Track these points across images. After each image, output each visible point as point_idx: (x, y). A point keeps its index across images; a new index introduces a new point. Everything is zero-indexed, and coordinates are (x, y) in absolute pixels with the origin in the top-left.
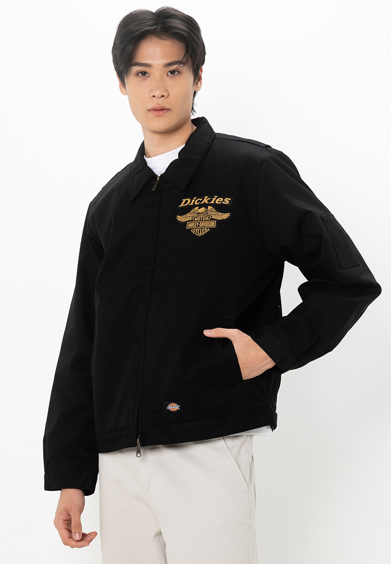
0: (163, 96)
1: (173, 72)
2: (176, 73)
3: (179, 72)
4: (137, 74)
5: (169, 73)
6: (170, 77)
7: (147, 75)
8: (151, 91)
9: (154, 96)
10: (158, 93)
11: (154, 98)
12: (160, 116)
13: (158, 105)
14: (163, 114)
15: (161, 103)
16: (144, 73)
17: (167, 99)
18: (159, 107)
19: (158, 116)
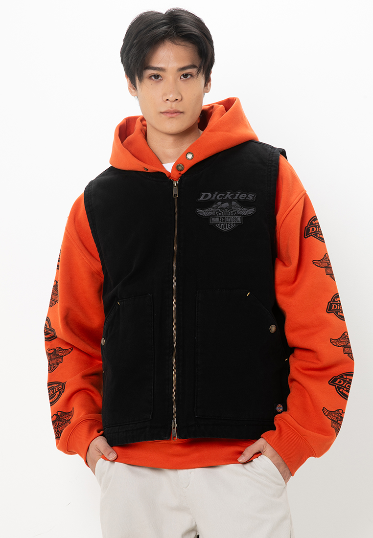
0: (177, 100)
1: (186, 76)
2: (189, 77)
3: (192, 76)
4: (150, 77)
5: (182, 77)
6: (183, 80)
7: (160, 78)
8: (165, 94)
9: (167, 100)
10: (171, 97)
11: (168, 101)
12: (173, 117)
13: (172, 108)
14: (176, 116)
15: (175, 106)
16: (157, 77)
17: (180, 103)
18: (173, 111)
19: (171, 118)
